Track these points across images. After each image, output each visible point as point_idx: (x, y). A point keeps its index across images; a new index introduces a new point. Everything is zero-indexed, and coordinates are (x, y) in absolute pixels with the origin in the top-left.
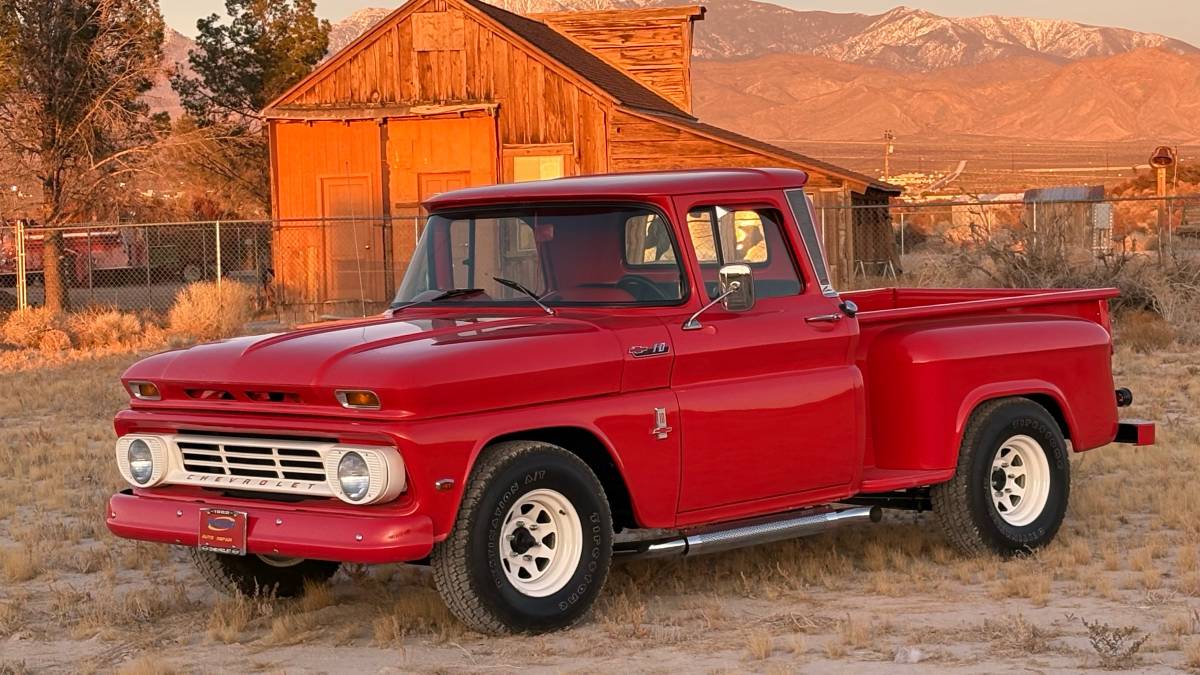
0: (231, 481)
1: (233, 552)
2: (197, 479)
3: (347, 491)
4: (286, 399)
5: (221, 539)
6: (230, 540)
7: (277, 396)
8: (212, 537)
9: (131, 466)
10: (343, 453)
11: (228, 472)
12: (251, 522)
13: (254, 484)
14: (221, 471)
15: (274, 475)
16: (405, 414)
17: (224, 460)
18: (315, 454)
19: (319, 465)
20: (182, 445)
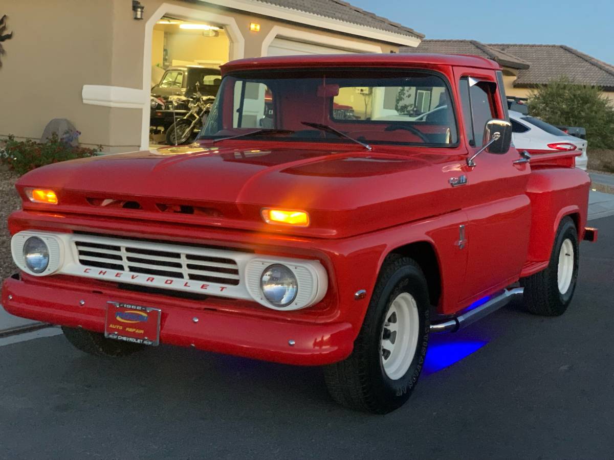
0: (133, 278)
1: (145, 342)
2: (94, 273)
3: (269, 297)
4: (195, 212)
5: (131, 330)
6: (142, 332)
7: (187, 208)
8: (121, 328)
9: (26, 258)
10: (268, 265)
11: (127, 269)
12: (164, 316)
13: (159, 282)
14: (121, 268)
15: (180, 276)
16: (334, 232)
17: (125, 259)
18: (232, 262)
19: (235, 272)
20: (78, 244)
